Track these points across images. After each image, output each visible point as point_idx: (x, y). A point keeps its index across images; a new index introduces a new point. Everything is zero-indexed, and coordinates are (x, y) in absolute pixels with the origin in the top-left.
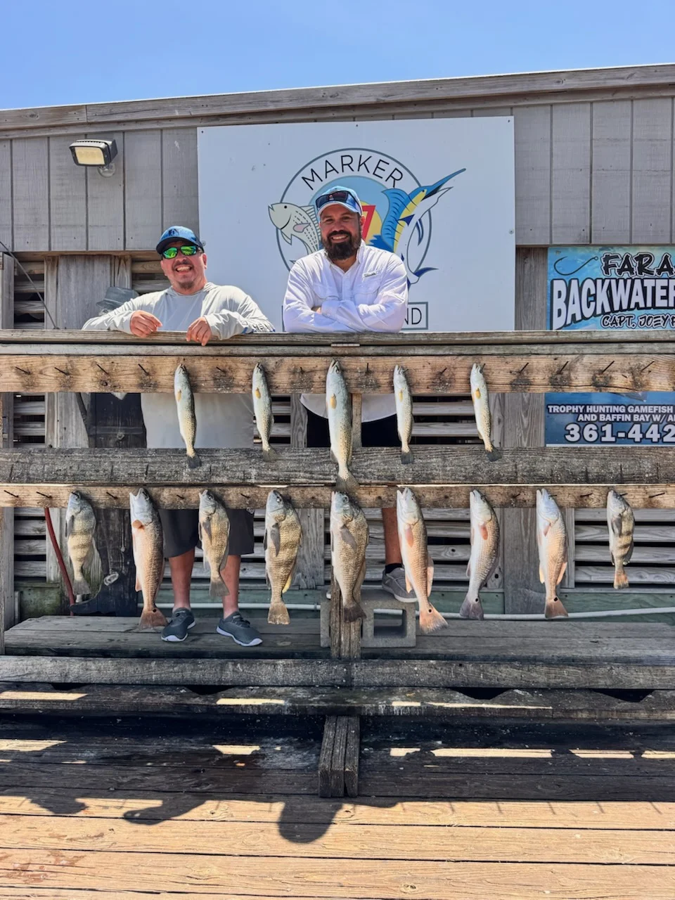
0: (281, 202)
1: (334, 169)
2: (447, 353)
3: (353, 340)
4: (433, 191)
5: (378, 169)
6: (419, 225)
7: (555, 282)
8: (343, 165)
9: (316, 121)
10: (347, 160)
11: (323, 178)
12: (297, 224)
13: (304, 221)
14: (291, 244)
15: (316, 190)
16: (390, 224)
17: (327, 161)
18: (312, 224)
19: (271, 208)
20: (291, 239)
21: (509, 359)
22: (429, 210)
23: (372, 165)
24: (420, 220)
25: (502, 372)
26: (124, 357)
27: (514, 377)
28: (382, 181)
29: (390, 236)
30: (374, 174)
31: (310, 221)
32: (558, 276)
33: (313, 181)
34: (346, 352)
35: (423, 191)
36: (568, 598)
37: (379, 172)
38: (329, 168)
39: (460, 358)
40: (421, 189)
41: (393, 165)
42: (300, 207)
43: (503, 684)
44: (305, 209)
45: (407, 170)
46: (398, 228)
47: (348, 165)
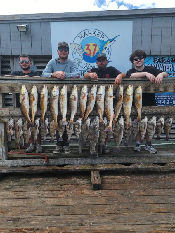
0: (73, 43)
1: (87, 34)
4: (112, 41)
6: (108, 50)
8: (89, 33)
9: (81, 21)
10: (90, 32)
11: (84, 37)
13: (79, 48)
15: (82, 40)
16: (101, 49)
17: (85, 32)
18: (81, 49)
19: (70, 44)
20: (76, 53)
22: (111, 46)
23: (96, 33)
24: (108, 48)
28: (99, 38)
33: (81, 37)
37: (98, 35)
40: (109, 40)
41: (102, 34)
44: (79, 45)
45: (105, 35)
46: (103, 50)
47: (90, 33)
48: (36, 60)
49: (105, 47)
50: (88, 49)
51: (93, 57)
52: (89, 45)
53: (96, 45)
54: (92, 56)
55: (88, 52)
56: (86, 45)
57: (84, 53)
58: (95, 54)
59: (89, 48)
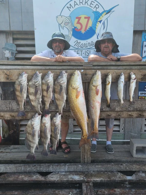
0: (60, 15)
1: (77, 4)
2: (121, 68)
3: (90, 64)
4: (108, 12)
5: (91, 4)
6: (104, 24)
7: (144, 42)
8: (80, 3)
10: (81, 1)
11: (74, 7)
12: (65, 23)
13: (68, 22)
14: (63, 29)
15: (71, 11)
16: (95, 23)
17: (75, 1)
18: (70, 23)
19: (57, 17)
20: (63, 28)
21: (141, 70)
22: (107, 19)
23: (89, 3)
24: (104, 22)
25: (139, 75)
26: (14, 70)
27: (142, 77)
28: (92, 8)
29: (94, 27)
30: (90, 6)
31: (69, 22)
32: (145, 40)
33: (70, 8)
34: (88, 68)
35: (105, 12)
36: (142, 135)
37: (91, 5)
38: (76, 4)
39: (126, 70)
41: (96, 3)
42: (66, 17)
43: (134, 170)
44: (68, 18)
45: (100, 5)
46: (97, 24)
47: (82, 3)
48: (15, 36)
49: (99, 20)
50: (78, 23)
51: (84, 33)
52: (80, 18)
53: (88, 18)
54: (83, 31)
55: (79, 27)
56: (77, 18)
57: (73, 28)
58: (87, 29)
59: (80, 22)
